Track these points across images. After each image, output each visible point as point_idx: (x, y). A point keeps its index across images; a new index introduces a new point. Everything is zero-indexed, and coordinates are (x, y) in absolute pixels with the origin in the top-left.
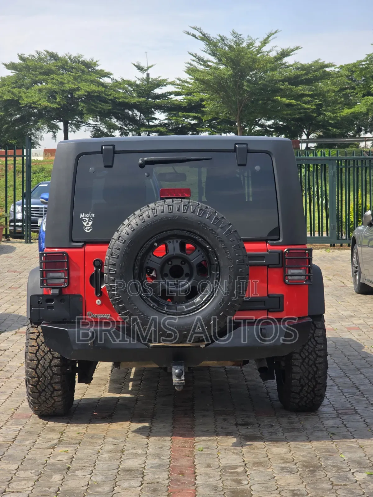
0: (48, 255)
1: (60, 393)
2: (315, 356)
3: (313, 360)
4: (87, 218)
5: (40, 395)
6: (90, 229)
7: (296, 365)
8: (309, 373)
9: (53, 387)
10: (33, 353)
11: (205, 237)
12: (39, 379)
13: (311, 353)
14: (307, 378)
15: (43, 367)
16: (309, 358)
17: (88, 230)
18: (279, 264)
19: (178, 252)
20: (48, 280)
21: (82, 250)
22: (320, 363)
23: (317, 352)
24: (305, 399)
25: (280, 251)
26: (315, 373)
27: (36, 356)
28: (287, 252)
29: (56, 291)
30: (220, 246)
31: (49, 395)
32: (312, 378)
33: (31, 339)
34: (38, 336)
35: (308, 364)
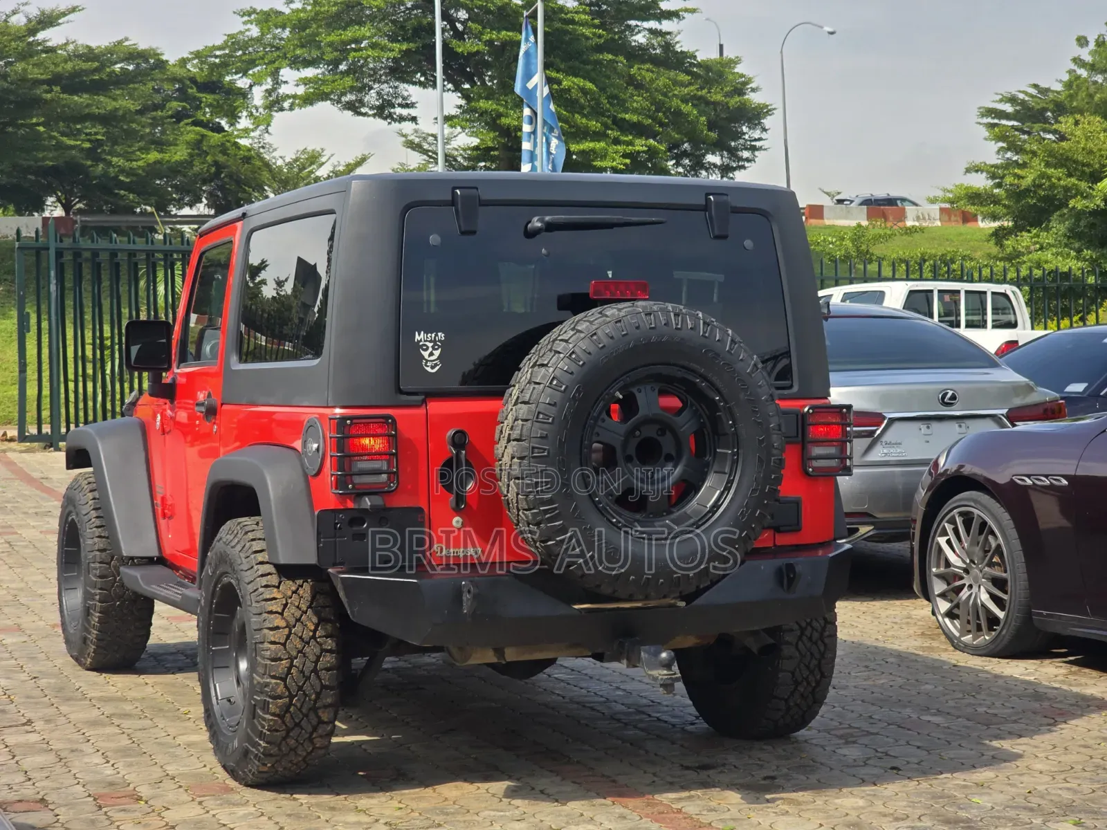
0: (355, 421)
2: (822, 622)
3: (819, 629)
4: (430, 341)
5: (287, 735)
6: (436, 365)
7: (788, 643)
8: (812, 655)
9: (319, 717)
10: (279, 643)
11: (715, 379)
12: (291, 701)
14: (807, 667)
15: (302, 672)
16: (811, 627)
17: (433, 368)
18: (797, 436)
20: (357, 478)
21: (422, 411)
25: (796, 409)
27: (285, 649)
28: (811, 411)
30: (742, 396)
31: (307, 736)
33: (271, 612)
34: (285, 605)
35: (810, 639)
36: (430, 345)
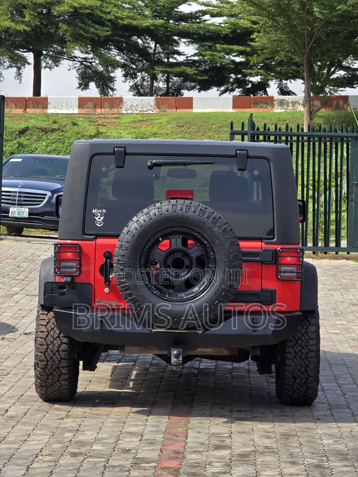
0: (62, 245)
1: (66, 377)
2: (307, 350)
3: (305, 354)
4: (99, 213)
5: (48, 378)
7: (288, 358)
8: (302, 366)
9: (61, 372)
10: (43, 338)
11: (204, 234)
12: (47, 363)
13: (303, 348)
14: (300, 371)
15: (52, 351)
16: (301, 352)
17: (100, 224)
18: (273, 261)
19: (180, 246)
20: (61, 269)
21: (93, 242)
22: (311, 357)
23: (310, 347)
24: (298, 391)
25: (273, 249)
26: (307, 366)
27: (46, 341)
28: (280, 250)
29: (69, 279)
30: (217, 242)
31: (57, 379)
32: (304, 371)
33: (41, 325)
34: (48, 323)
35: (300, 357)
36: (99, 215)
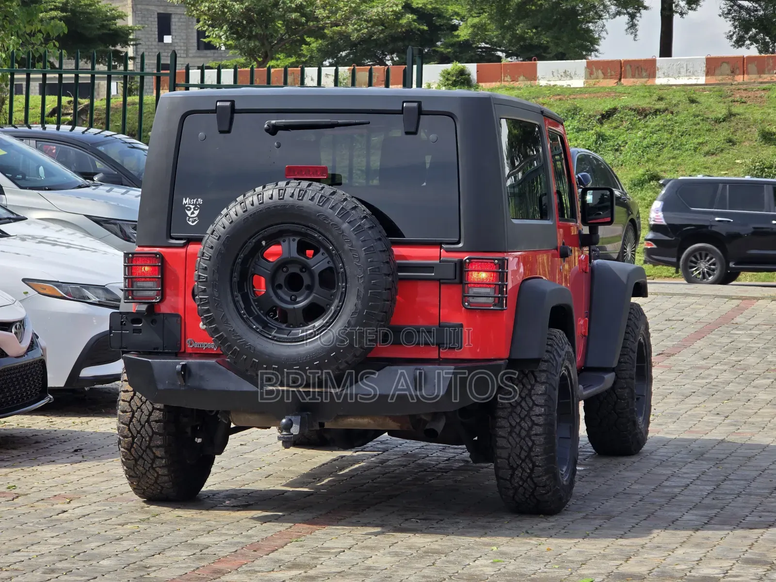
0: (135, 255)
1: (164, 462)
2: (530, 424)
3: (527, 429)
4: (193, 205)
5: (136, 464)
6: (195, 220)
7: (501, 436)
8: (522, 448)
9: (154, 453)
10: (126, 401)
11: (327, 234)
12: (133, 440)
13: (522, 419)
14: (519, 457)
15: (139, 421)
16: (520, 426)
17: (193, 222)
18: (456, 278)
19: (294, 254)
20: (135, 293)
21: (183, 250)
22: (536, 435)
23: (534, 418)
24: (521, 490)
25: (456, 259)
26: (531, 449)
27: (130, 405)
28: (468, 261)
29: (143, 308)
30: (347, 246)
31: (150, 465)
32: (526, 457)
35: (519, 435)
36: (192, 207)
